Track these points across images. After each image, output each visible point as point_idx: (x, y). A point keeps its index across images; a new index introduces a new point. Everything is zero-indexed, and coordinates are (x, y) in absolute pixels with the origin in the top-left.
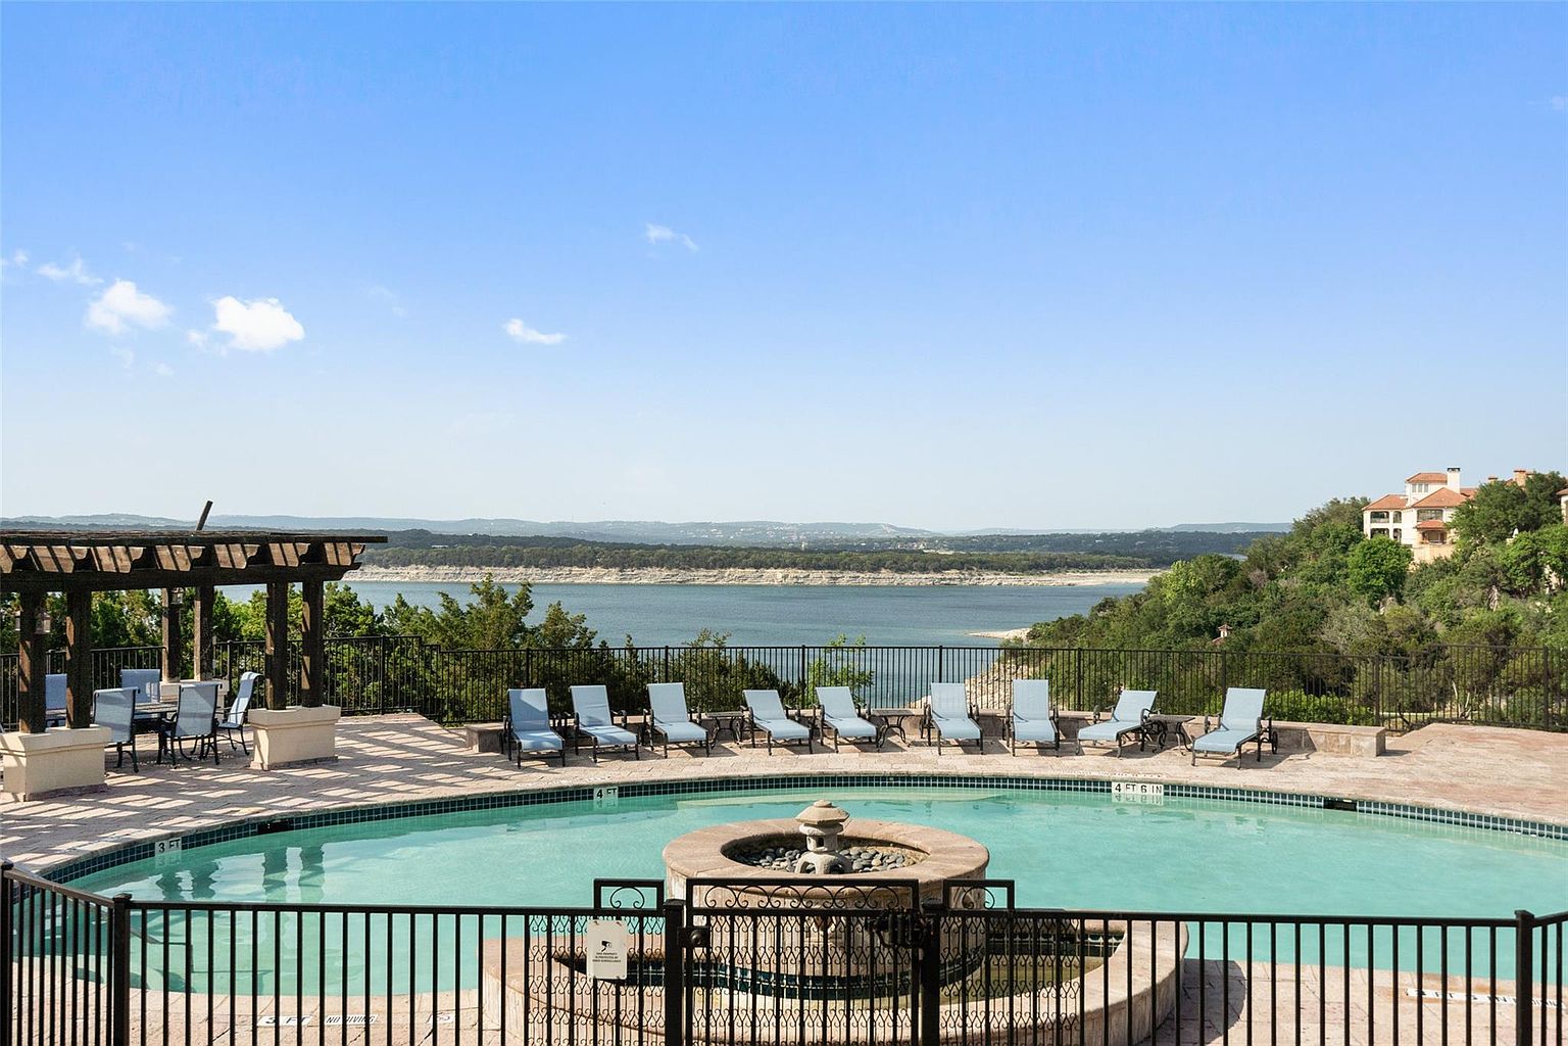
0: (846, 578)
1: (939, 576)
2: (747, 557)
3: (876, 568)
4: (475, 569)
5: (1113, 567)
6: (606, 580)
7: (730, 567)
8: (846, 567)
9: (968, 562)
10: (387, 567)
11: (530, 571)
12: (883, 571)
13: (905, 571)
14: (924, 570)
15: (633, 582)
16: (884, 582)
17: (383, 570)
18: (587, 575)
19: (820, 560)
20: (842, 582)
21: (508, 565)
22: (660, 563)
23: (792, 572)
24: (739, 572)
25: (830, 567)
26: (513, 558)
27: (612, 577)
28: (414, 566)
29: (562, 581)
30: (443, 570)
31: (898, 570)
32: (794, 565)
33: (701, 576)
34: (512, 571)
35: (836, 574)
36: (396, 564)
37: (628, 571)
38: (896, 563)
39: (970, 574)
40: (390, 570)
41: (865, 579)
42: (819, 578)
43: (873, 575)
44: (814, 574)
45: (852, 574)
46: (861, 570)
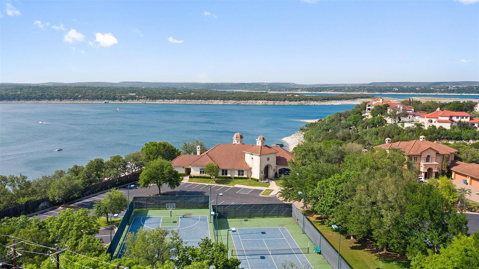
0: (277, 103)
1: (300, 102)
2: (253, 98)
3: (284, 101)
4: (189, 101)
5: (344, 99)
6: (220, 103)
7: (249, 100)
8: (277, 100)
9: (307, 99)
10: (169, 100)
11: (202, 101)
12: (286, 101)
13: (292, 101)
14: (296, 101)
15: (226, 104)
16: (286, 104)
17: (168, 101)
18: (216, 102)
19: (271, 98)
20: (276, 104)
21: (197, 100)
22: (233, 99)
23: (264, 101)
24: (252, 101)
25: (273, 100)
26: (198, 98)
27: (221, 102)
28: (175, 100)
29: (210, 103)
30: (182, 100)
31: (290, 101)
32: (265, 100)
33: (242, 102)
34: (198, 101)
35: (275, 102)
36: (171, 99)
37: (225, 101)
38: (289, 99)
39: (307, 102)
40: (170, 101)
41: (282, 103)
42: (271, 103)
43: (284, 102)
44: (269, 102)
45: (279, 102)
46: (281, 101)
